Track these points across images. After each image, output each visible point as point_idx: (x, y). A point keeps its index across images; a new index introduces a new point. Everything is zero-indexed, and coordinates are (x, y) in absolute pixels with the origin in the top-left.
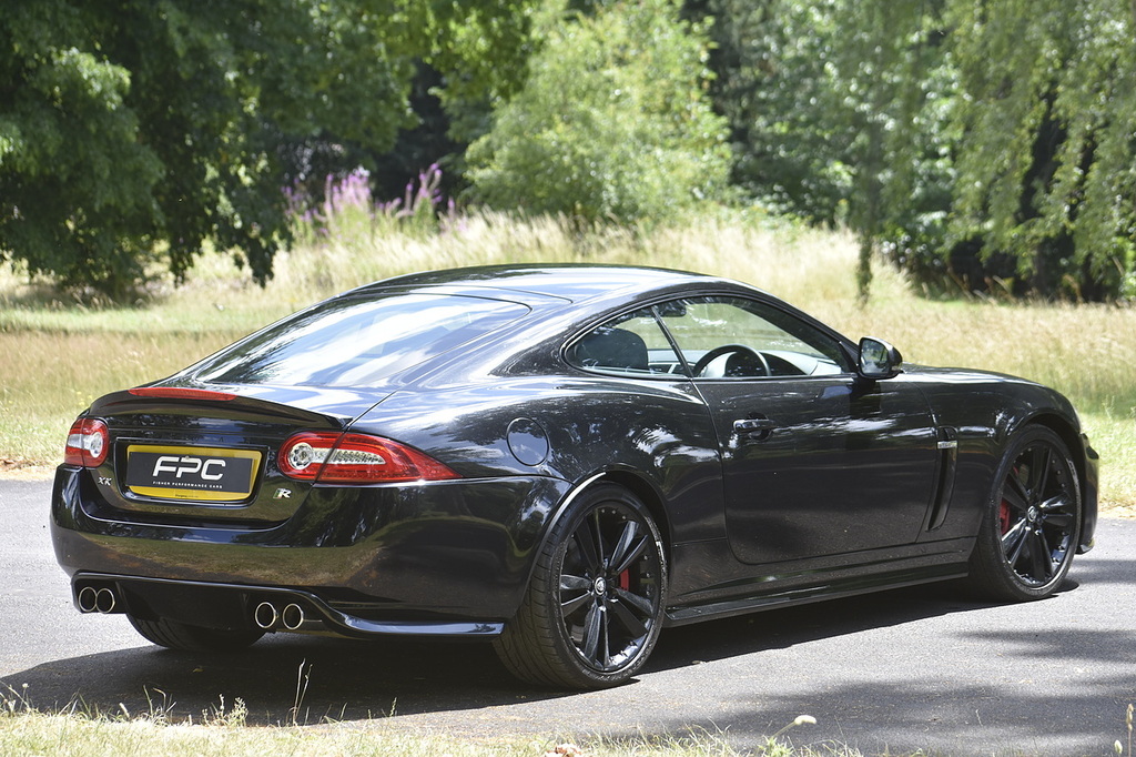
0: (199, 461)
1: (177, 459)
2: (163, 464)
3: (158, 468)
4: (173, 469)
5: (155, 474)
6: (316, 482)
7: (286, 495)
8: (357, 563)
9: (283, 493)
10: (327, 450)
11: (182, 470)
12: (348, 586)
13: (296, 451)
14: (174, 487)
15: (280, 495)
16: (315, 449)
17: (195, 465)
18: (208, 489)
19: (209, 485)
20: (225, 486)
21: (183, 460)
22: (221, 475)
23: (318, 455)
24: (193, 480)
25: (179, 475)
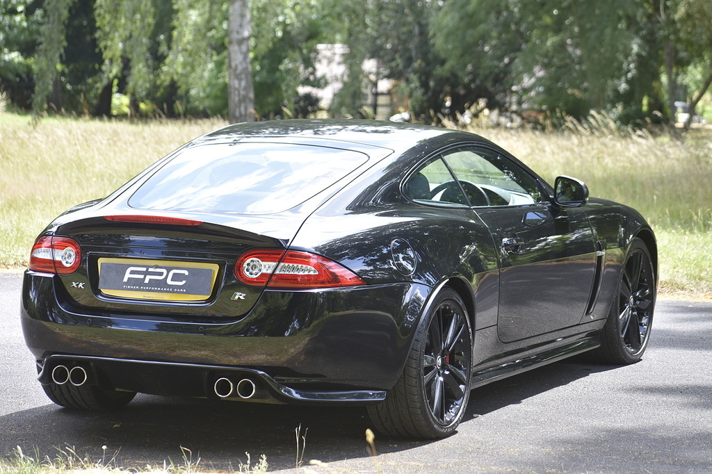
0: (164, 271)
1: (144, 269)
2: (132, 272)
3: (127, 276)
4: (142, 277)
5: (125, 280)
6: (266, 287)
7: (242, 298)
8: (292, 350)
9: (239, 296)
10: (274, 264)
11: (148, 278)
12: (285, 365)
13: (248, 264)
14: (143, 290)
15: (237, 297)
16: (265, 263)
17: (161, 274)
18: (173, 292)
19: (173, 289)
20: (188, 289)
21: (150, 270)
22: (184, 282)
23: (267, 267)
24: (161, 285)
25: (147, 281)
